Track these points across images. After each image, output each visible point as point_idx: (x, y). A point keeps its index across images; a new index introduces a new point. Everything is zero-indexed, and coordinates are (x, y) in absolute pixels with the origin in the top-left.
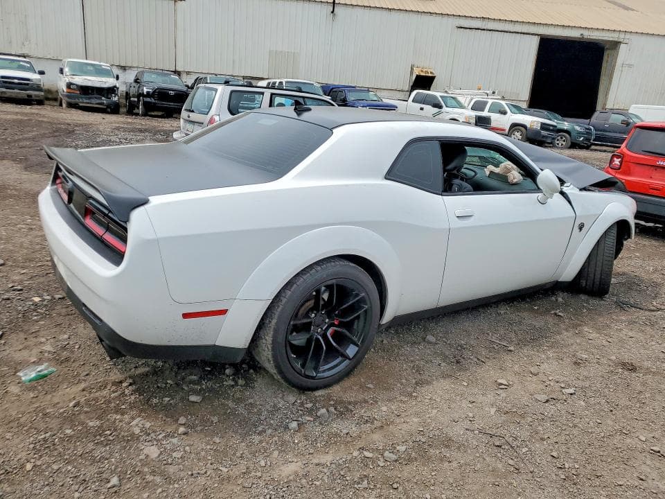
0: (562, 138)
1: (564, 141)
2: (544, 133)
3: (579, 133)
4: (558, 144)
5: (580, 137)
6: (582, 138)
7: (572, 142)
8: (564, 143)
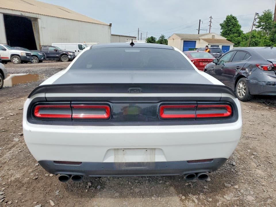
0: (34, 59)
1: (36, 60)
2: (28, 57)
3: (41, 56)
4: (33, 62)
5: (42, 57)
6: (43, 58)
7: (39, 60)
8: (36, 61)
